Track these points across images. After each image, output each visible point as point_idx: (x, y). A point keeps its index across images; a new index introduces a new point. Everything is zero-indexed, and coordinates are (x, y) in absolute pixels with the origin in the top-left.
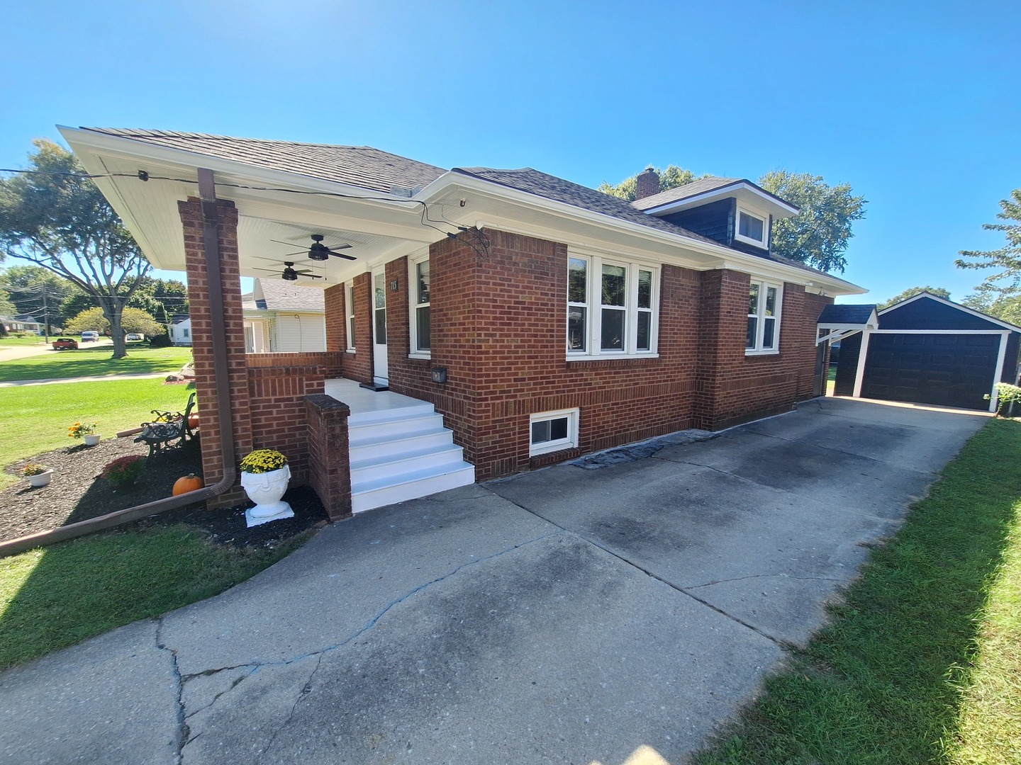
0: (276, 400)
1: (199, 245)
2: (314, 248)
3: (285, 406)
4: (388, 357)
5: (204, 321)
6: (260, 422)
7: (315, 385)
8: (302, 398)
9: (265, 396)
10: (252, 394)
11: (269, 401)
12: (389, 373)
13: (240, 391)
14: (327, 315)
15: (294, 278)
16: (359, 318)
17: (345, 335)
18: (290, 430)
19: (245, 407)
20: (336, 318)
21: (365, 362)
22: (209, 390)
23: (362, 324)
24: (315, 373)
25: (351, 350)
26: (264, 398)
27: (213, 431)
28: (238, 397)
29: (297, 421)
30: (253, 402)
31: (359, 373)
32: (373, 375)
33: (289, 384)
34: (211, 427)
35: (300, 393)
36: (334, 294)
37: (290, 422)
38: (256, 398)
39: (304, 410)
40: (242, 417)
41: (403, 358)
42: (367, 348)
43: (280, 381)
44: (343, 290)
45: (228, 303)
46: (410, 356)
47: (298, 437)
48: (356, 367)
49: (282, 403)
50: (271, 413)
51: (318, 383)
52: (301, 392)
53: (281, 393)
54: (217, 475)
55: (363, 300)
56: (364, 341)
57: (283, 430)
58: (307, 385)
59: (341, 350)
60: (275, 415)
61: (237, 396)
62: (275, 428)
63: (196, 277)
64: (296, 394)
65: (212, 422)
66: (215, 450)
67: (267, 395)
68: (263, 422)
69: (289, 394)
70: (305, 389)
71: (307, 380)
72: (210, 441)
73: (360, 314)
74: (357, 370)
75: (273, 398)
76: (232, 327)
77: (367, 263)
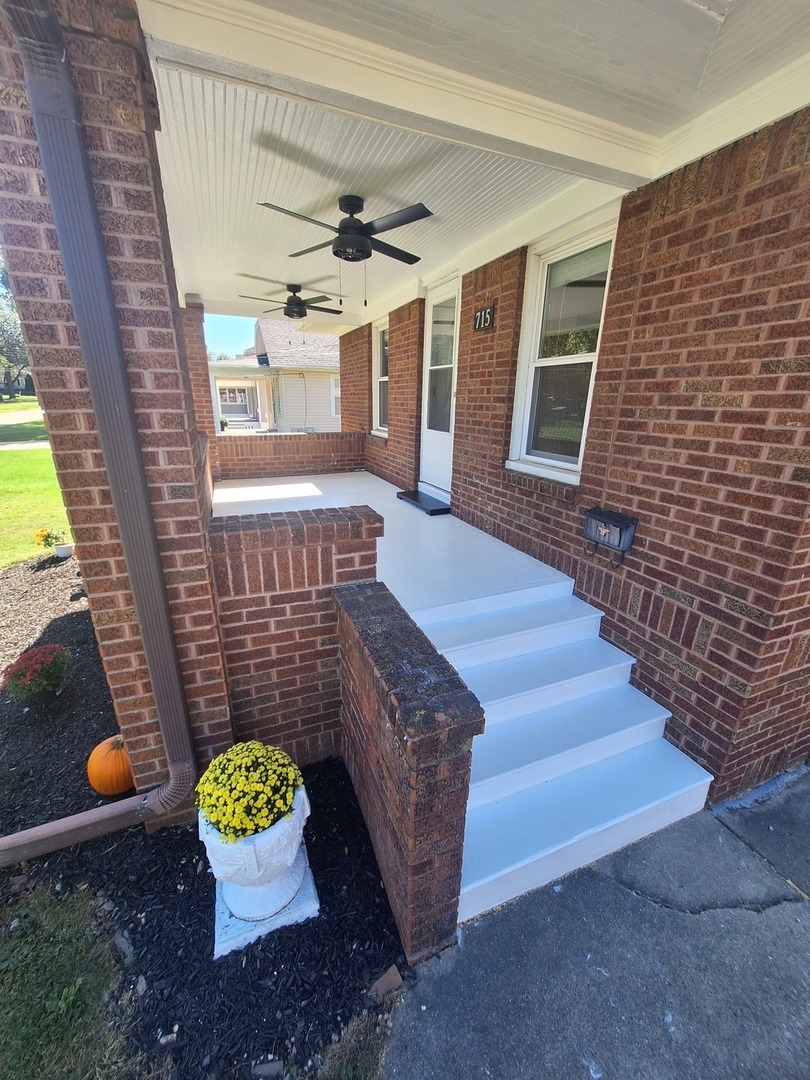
0: (275, 600)
1: (26, 147)
2: (344, 229)
3: (295, 610)
4: (455, 456)
5: (80, 413)
6: (244, 647)
7: (357, 561)
8: (328, 592)
9: (251, 592)
10: (223, 590)
11: (262, 601)
12: (453, 484)
13: (191, 592)
14: (344, 375)
15: (302, 314)
16: (396, 382)
17: (371, 408)
18: (303, 658)
19: (208, 627)
20: (357, 381)
21: (404, 455)
22: (120, 594)
23: (402, 393)
24: (357, 535)
25: (379, 431)
26: (248, 595)
27: (139, 684)
28: (188, 607)
29: (319, 639)
30: (226, 606)
31: (391, 471)
32: (417, 479)
33: (301, 564)
34: (134, 676)
35: (324, 582)
36: (355, 342)
37: (304, 644)
38: (232, 597)
39: (333, 618)
40: (201, 650)
41: (493, 466)
42: (410, 434)
43: (282, 556)
44: (370, 335)
45: (140, 357)
46: (510, 465)
47: (320, 669)
48: (386, 459)
49: (288, 606)
50: (265, 627)
51: (362, 557)
52: (327, 578)
53: (285, 584)
54: (158, 769)
55: (406, 352)
56: (405, 422)
57: (291, 660)
58: (340, 564)
59: (363, 429)
60: (273, 631)
61: (186, 604)
62: (274, 656)
63: (36, 269)
64: (318, 584)
65: (135, 666)
66: (148, 721)
67: (256, 588)
68: (250, 647)
69: (302, 584)
70: (335, 571)
71: (339, 552)
72: (136, 704)
73: (399, 376)
74: (389, 465)
75: (268, 595)
76: (157, 429)
77: (421, 281)
